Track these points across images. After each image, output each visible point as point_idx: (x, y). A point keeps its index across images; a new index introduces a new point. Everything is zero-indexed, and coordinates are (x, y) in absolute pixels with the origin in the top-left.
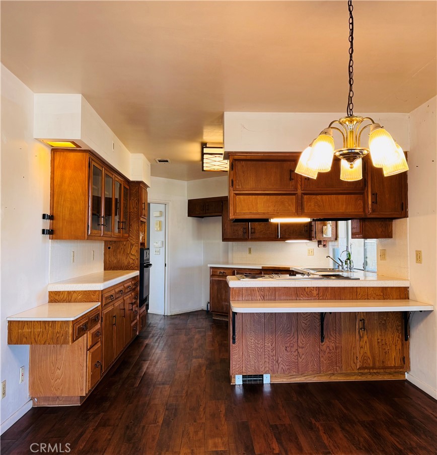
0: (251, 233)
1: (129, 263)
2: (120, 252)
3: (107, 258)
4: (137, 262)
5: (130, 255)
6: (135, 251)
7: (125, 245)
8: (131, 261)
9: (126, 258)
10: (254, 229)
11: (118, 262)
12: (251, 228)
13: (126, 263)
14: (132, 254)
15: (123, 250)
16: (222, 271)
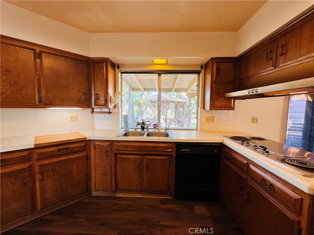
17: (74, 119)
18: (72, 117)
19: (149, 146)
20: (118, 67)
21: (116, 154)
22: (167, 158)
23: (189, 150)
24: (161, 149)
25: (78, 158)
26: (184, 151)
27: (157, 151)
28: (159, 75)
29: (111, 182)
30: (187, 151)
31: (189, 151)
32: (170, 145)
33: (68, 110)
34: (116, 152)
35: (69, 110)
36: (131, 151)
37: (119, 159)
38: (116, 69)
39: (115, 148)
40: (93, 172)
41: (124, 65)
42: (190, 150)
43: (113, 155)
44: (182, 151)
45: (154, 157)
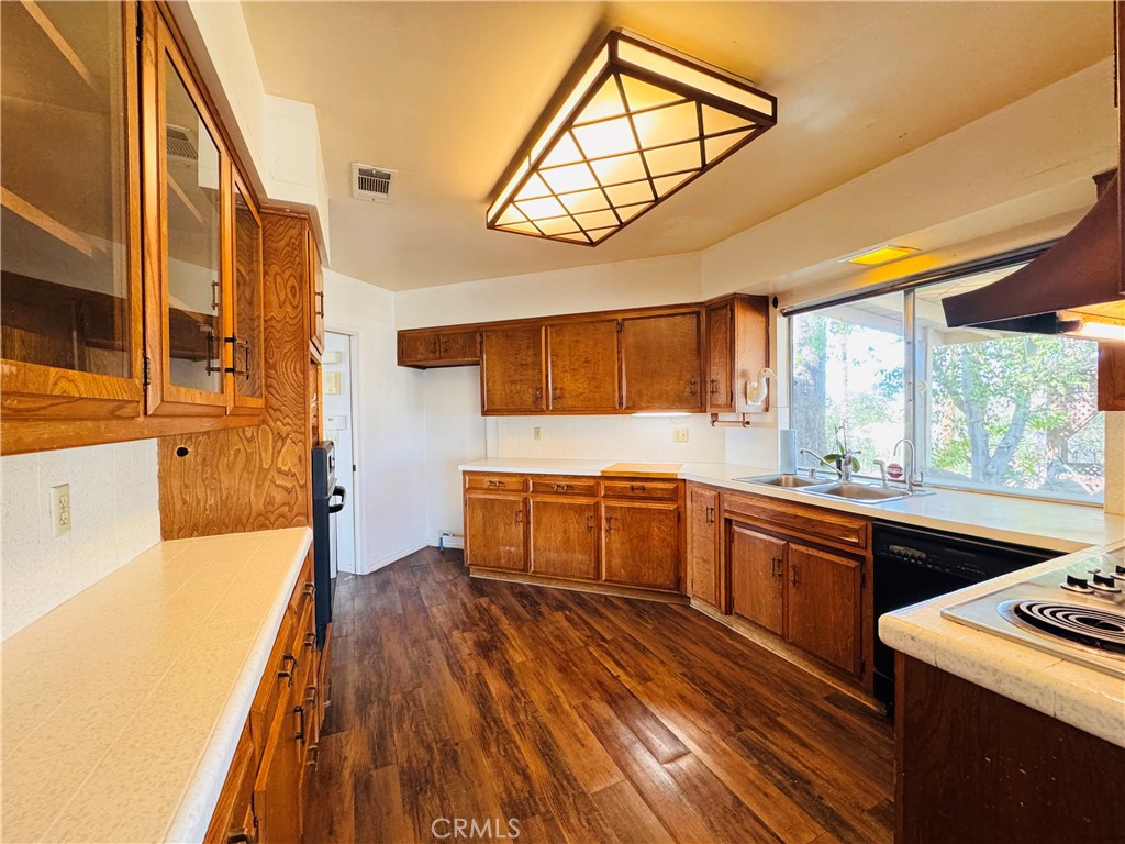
0: (554, 399)
1: (271, 501)
2: (231, 468)
3: (176, 493)
4: (305, 499)
5: (273, 473)
6: (292, 459)
7: (249, 441)
8: (279, 496)
9: (258, 486)
10: (562, 389)
11: (224, 503)
12: (554, 389)
13: (258, 504)
14: (280, 471)
15: (242, 457)
16: (496, 479)
17: (682, 437)
18: (677, 432)
19: (796, 516)
20: (775, 304)
21: (729, 522)
22: (853, 564)
23: (917, 554)
24: (826, 531)
25: (660, 511)
26: (899, 553)
27: (815, 534)
28: (906, 293)
29: (718, 586)
30: (913, 557)
31: (920, 558)
32: (855, 525)
33: (670, 418)
34: (727, 515)
35: (675, 417)
36: (756, 519)
37: (736, 537)
38: (771, 307)
39: (726, 506)
40: (689, 550)
41: (788, 294)
42: (924, 556)
43: (722, 521)
44: (893, 553)
45: (815, 553)
